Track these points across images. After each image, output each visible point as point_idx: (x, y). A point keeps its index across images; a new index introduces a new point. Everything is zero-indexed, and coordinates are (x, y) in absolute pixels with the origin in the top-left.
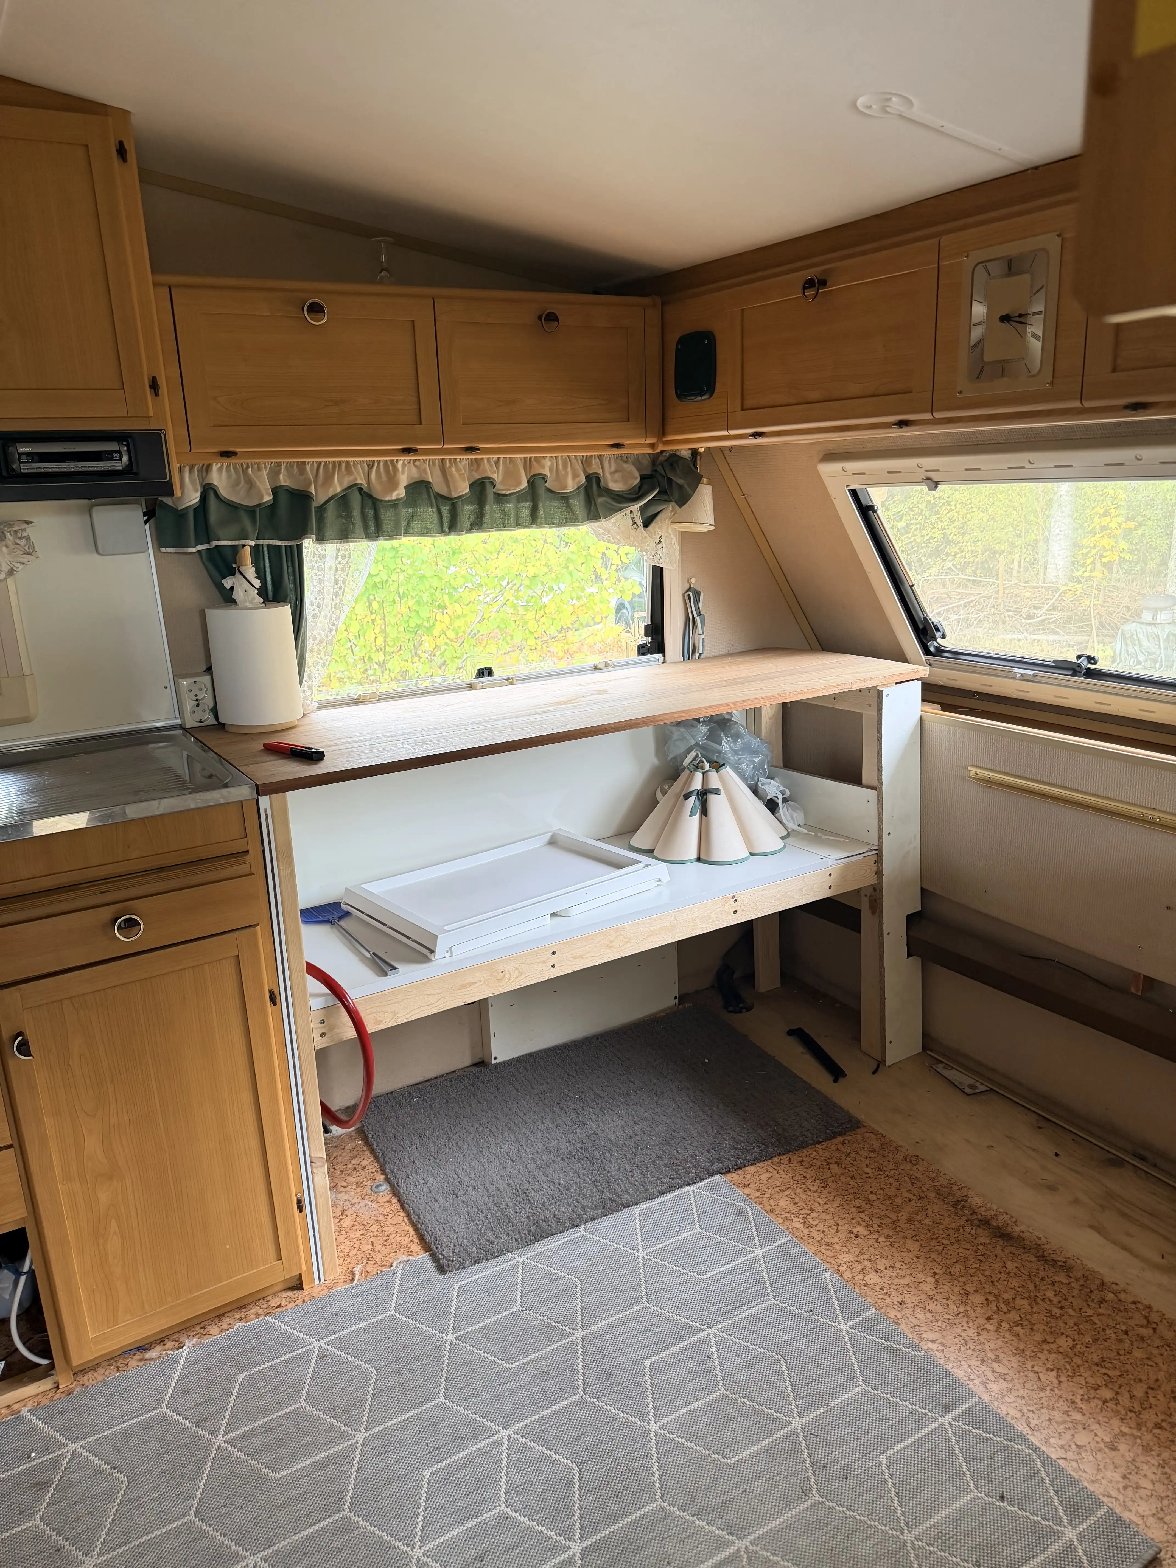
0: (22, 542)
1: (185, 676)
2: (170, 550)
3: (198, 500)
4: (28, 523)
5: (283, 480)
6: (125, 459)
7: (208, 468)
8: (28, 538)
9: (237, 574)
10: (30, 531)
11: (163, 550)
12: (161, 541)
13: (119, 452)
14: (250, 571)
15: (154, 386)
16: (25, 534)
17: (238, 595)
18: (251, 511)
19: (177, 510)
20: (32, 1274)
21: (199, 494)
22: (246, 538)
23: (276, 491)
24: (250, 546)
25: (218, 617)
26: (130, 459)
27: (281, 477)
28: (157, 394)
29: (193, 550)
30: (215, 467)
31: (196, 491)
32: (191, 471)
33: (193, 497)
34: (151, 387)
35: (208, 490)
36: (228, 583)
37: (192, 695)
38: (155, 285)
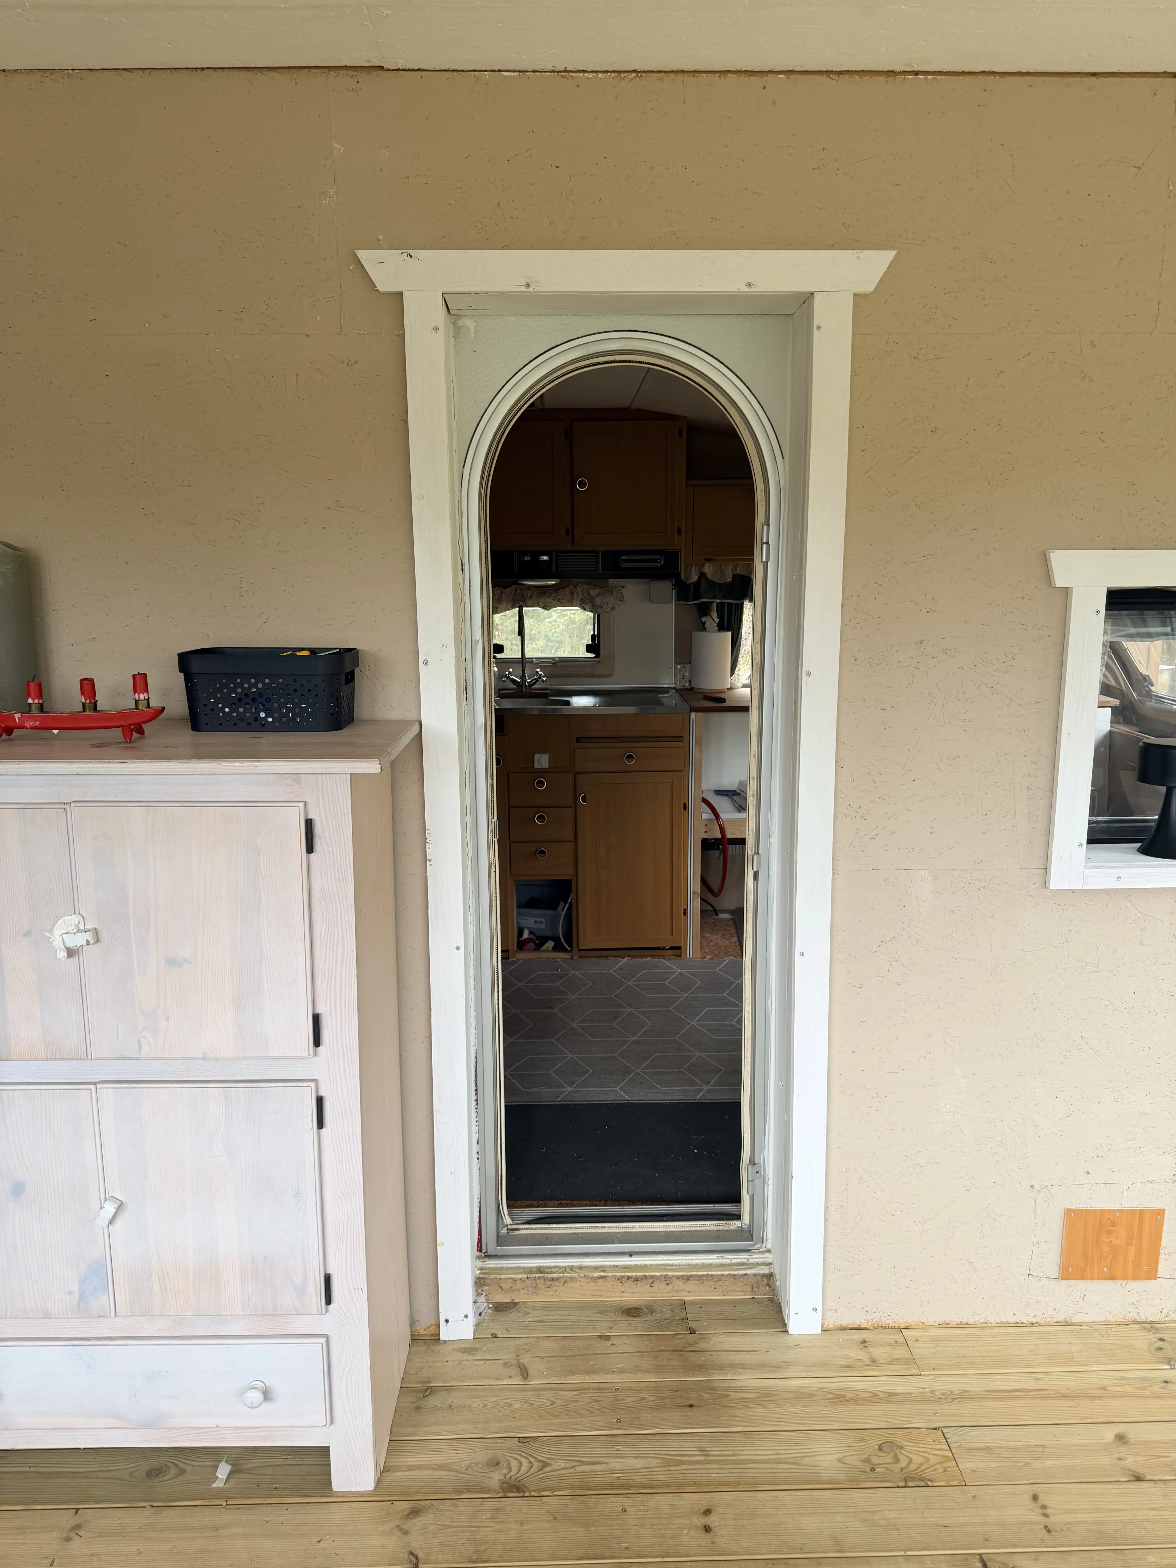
0: (619, 595)
1: (679, 664)
2: (682, 602)
3: (696, 579)
4: (623, 587)
5: (738, 571)
6: (663, 562)
7: (704, 565)
8: (622, 594)
9: (709, 616)
10: (624, 590)
11: (678, 602)
12: (678, 599)
13: (660, 559)
14: (715, 615)
15: (679, 531)
16: (621, 592)
17: (707, 625)
18: (720, 585)
19: (686, 583)
20: (571, 904)
21: (698, 577)
22: (716, 599)
23: (734, 576)
24: (717, 603)
25: (697, 635)
26: (664, 563)
27: (738, 569)
28: (680, 534)
29: (691, 603)
30: (707, 565)
31: (696, 575)
32: (696, 565)
33: (694, 578)
34: (678, 531)
35: (702, 575)
36: (703, 619)
37: (681, 673)
38: (687, 485)
